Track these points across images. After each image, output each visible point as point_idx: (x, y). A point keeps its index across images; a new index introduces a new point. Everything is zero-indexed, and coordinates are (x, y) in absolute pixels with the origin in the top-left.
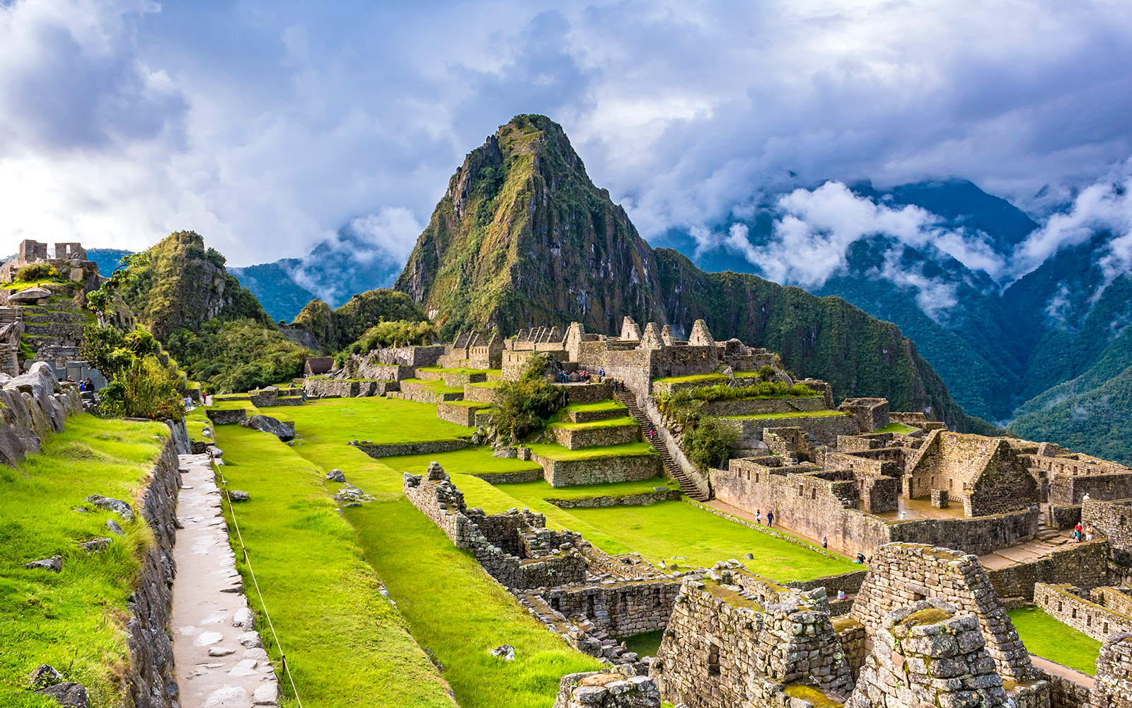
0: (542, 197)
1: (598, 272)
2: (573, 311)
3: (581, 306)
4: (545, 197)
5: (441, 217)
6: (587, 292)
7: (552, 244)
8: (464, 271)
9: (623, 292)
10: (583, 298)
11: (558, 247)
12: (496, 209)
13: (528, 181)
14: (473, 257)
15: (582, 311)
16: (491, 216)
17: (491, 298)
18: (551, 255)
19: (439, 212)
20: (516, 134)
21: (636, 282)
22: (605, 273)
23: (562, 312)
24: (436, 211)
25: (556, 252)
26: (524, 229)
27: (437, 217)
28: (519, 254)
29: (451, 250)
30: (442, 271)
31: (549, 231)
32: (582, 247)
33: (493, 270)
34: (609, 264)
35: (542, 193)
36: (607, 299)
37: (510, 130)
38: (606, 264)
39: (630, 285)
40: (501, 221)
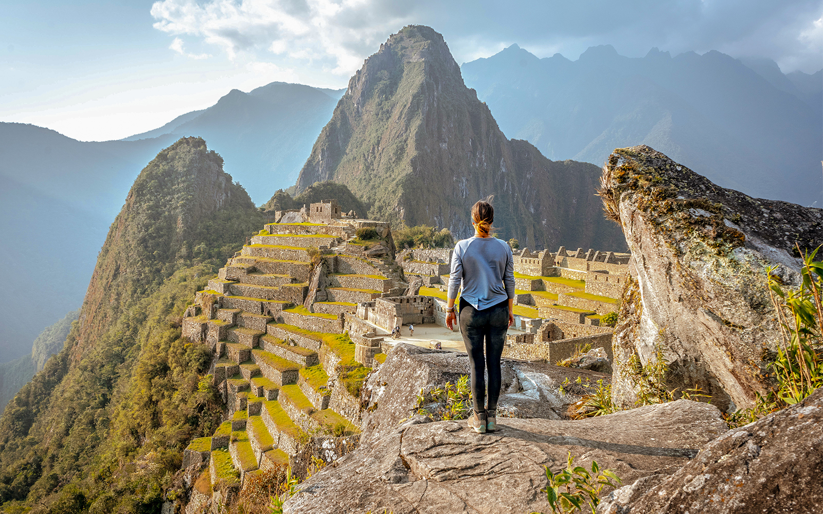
0: (433, 100)
1: (474, 162)
2: (457, 196)
3: (462, 192)
4: (435, 99)
5: (342, 112)
6: (467, 180)
7: (440, 139)
8: (366, 160)
9: (494, 179)
10: (464, 184)
11: (445, 142)
12: (392, 108)
13: (422, 85)
14: (374, 149)
15: (463, 196)
16: (388, 113)
17: (397, 185)
18: (440, 149)
19: (340, 108)
20: (407, 42)
21: (504, 170)
22: (480, 163)
23: (448, 196)
24: (338, 107)
25: (444, 146)
26: (420, 127)
27: (339, 112)
28: (417, 149)
29: (352, 141)
30: (345, 159)
31: (439, 128)
32: (463, 141)
33: (394, 160)
34: (483, 156)
35: (434, 96)
36: (481, 185)
37: (402, 39)
38: (481, 156)
39: (499, 173)
40: (399, 118)
